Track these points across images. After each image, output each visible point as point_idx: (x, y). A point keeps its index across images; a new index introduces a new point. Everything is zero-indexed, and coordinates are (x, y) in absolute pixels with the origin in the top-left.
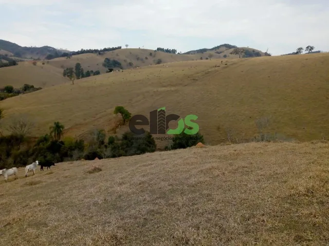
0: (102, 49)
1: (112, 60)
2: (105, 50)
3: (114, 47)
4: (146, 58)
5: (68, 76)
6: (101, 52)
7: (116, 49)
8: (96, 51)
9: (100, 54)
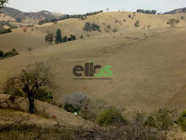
0: (85, 14)
1: (91, 23)
2: (88, 14)
3: (96, 12)
4: (125, 20)
5: (49, 41)
6: (83, 17)
7: (98, 12)
8: (79, 16)
9: (82, 19)
